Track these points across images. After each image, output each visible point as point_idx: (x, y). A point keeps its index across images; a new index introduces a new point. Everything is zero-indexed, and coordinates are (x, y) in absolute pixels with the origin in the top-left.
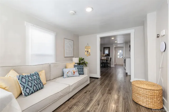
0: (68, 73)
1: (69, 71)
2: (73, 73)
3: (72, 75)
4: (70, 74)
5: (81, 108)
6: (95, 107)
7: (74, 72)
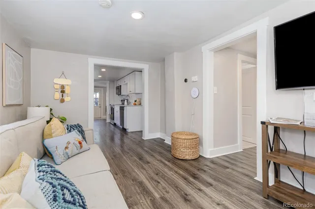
0: (66, 148)
1: (69, 143)
2: (79, 145)
3: (77, 152)
4: (72, 149)
5: (147, 202)
6: (160, 187)
7: (80, 143)
